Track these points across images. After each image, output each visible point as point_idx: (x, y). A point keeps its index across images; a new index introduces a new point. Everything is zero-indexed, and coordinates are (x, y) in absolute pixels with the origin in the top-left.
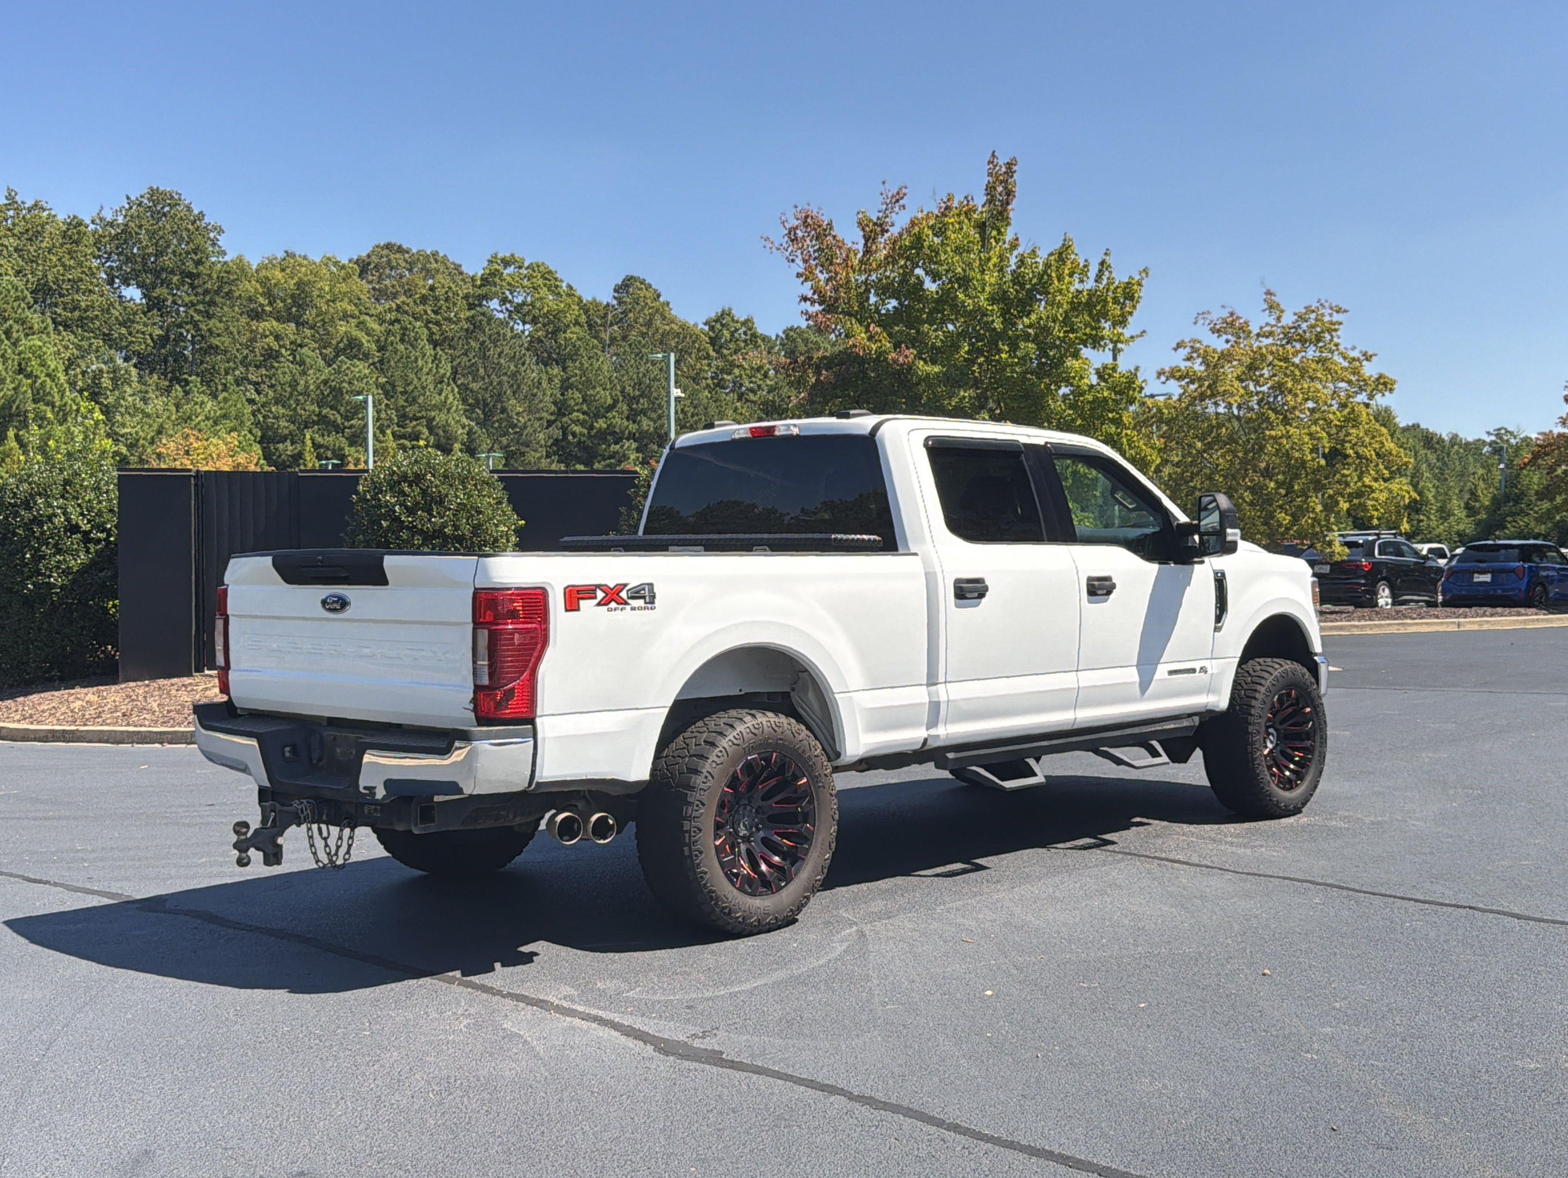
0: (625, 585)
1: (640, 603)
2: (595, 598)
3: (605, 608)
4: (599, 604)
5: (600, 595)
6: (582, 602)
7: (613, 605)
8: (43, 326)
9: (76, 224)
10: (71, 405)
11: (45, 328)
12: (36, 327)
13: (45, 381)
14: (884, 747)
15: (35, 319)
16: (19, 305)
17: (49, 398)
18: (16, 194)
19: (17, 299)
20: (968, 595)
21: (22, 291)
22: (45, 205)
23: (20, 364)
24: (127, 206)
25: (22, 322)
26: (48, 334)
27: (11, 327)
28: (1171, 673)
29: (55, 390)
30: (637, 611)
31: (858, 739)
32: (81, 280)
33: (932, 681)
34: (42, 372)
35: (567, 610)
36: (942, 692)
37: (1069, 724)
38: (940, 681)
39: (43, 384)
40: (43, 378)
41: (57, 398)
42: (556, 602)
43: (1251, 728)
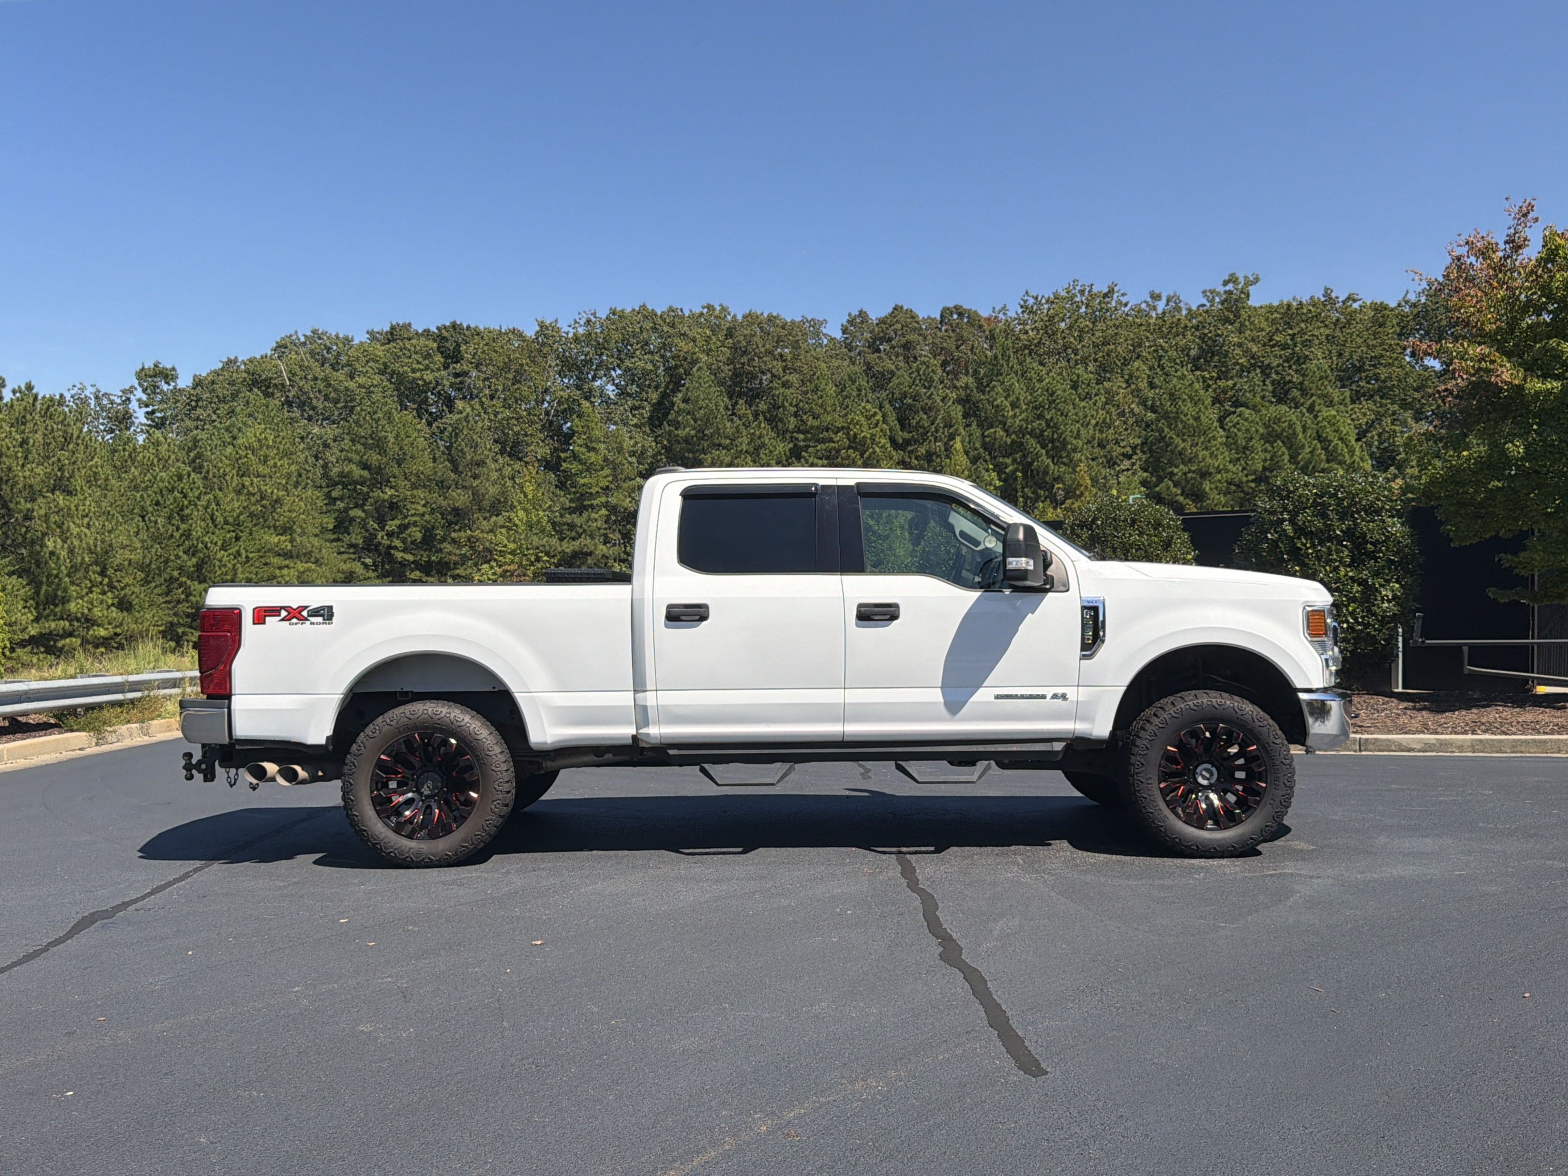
0: (306, 607)
1: (320, 619)
2: (279, 615)
3: (288, 623)
4: (283, 620)
5: (284, 613)
6: (268, 619)
7: (294, 620)
8: (1341, 398)
9: (1380, 309)
10: (1358, 463)
11: (1344, 400)
12: (1336, 399)
13: (1337, 444)
14: (575, 740)
15: (1336, 394)
16: (1323, 383)
17: (1340, 458)
18: (1332, 291)
19: (1321, 378)
20: (683, 618)
21: (1325, 371)
22: (1356, 297)
23: (1318, 432)
24: (1428, 288)
25: (1325, 396)
26: (1346, 405)
27: (1314, 402)
28: (998, 697)
29: (1346, 450)
30: (315, 626)
31: (544, 731)
32: (1382, 356)
33: (639, 686)
34: (1335, 437)
35: (254, 623)
36: (650, 699)
37: (838, 736)
38: (648, 688)
39: (1336, 447)
40: (1335, 442)
41: (1347, 457)
42: (247, 618)
43: (1133, 759)
